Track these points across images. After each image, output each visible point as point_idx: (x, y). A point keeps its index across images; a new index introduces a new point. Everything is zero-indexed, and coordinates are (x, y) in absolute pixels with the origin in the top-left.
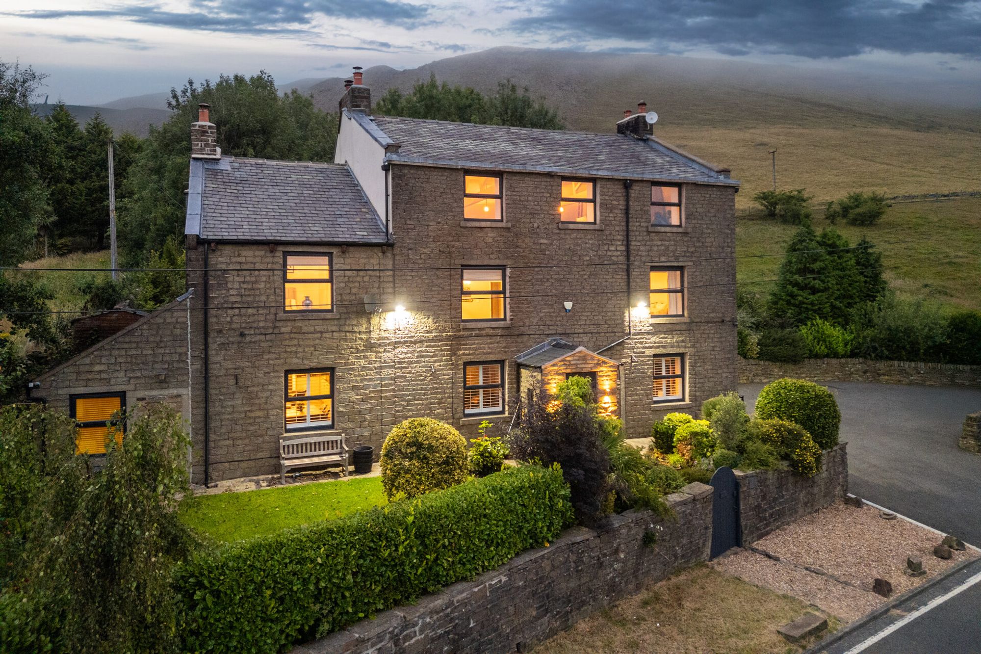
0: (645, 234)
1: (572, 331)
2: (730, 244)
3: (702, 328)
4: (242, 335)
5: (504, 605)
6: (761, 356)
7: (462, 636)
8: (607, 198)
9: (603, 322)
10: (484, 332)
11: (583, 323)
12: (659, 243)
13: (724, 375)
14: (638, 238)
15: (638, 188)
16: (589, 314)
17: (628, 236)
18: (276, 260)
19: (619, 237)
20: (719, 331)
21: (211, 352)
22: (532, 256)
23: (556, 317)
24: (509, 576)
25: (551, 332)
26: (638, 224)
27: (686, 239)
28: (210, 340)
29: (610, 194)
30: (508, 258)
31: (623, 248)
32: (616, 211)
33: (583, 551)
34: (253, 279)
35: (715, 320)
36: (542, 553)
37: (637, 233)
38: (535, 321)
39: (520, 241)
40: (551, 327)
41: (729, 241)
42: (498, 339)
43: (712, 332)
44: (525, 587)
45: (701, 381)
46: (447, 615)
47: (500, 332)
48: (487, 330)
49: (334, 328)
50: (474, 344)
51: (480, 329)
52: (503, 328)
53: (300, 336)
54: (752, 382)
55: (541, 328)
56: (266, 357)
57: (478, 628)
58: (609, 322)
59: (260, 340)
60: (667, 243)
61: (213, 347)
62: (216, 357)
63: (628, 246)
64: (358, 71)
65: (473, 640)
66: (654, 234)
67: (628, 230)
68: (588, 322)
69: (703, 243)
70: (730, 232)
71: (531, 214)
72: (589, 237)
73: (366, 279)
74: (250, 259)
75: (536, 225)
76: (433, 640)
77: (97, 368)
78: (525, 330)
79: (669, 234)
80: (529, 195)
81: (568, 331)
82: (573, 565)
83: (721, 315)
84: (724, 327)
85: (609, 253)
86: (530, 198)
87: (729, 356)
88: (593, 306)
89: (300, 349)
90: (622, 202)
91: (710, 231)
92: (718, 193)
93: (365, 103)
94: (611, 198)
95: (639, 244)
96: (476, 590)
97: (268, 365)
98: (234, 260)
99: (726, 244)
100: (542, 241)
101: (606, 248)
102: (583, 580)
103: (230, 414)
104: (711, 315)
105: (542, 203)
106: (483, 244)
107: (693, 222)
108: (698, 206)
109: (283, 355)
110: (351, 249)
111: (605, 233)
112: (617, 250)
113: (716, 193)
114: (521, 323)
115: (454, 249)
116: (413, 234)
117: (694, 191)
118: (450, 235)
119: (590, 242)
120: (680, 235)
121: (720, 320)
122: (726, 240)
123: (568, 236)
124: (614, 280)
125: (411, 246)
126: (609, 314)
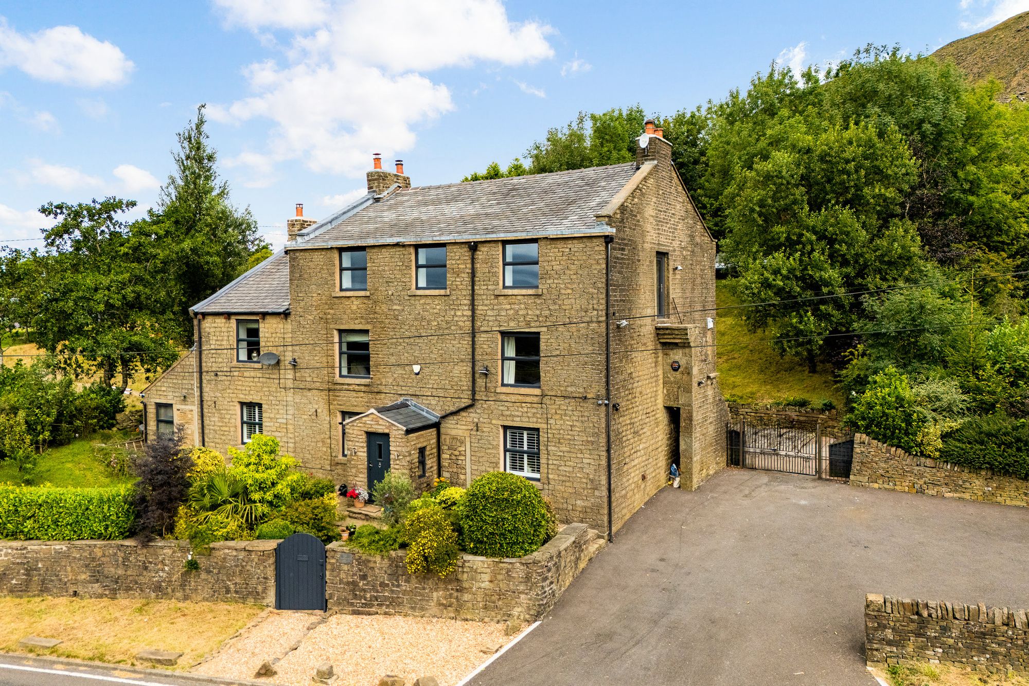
0: (493, 297)
1: (422, 393)
2: (595, 306)
3: (558, 403)
4: (216, 375)
5: (63, 564)
6: (946, 456)
7: (32, 570)
8: (454, 262)
9: (449, 387)
10: (351, 388)
11: (431, 386)
12: (508, 307)
13: (584, 461)
14: (486, 302)
15: (486, 249)
16: (437, 378)
17: (473, 300)
18: (231, 325)
19: (466, 302)
20: (579, 408)
21: (204, 385)
22: (387, 321)
23: (408, 378)
24: (69, 549)
25: (403, 392)
26: (485, 287)
27: (539, 301)
28: (203, 377)
29: (457, 257)
30: (368, 323)
31: (470, 313)
32: (463, 275)
33: (129, 553)
34: (221, 338)
35: (575, 395)
36: (96, 543)
37: (484, 297)
38: (391, 381)
39: (378, 308)
40: (403, 388)
41: (595, 302)
42: (362, 394)
43: (570, 408)
44: (80, 559)
45: (555, 462)
46: (23, 554)
47: (363, 388)
48: (354, 386)
49: (260, 375)
50: (345, 396)
51: (348, 384)
52: (365, 385)
53: (243, 379)
54: (921, 492)
55: (395, 388)
56: (228, 391)
57: (45, 569)
58: (455, 388)
59: (225, 380)
60: (516, 307)
61: (204, 381)
62: (206, 389)
63: (473, 310)
64: (377, 156)
65: (40, 575)
66: (503, 298)
67: (473, 295)
68: (435, 386)
69: (560, 305)
70: (596, 291)
71: (387, 282)
72: (436, 302)
73: (277, 339)
74: (219, 325)
75: (390, 293)
76: (14, 564)
77: (163, 389)
78: (382, 388)
79: (519, 297)
80: (386, 265)
81: (418, 393)
82: (120, 559)
83: (582, 390)
84: (585, 405)
85: (456, 319)
86: (386, 268)
87: (592, 439)
88: (440, 371)
89: (244, 388)
90: (469, 266)
91: (569, 291)
92: (582, 245)
93: (376, 184)
94: (458, 262)
95: (486, 308)
96: (44, 547)
97: (229, 397)
98: (213, 325)
99: (591, 306)
100: (395, 307)
101: (452, 313)
102: (129, 573)
103: (213, 426)
104: (569, 389)
105: (396, 272)
106: (349, 311)
107: (548, 281)
108: (554, 263)
109: (236, 391)
110: (268, 317)
111: (451, 298)
112: (463, 315)
113: (576, 246)
114: (379, 382)
115: (329, 316)
116: (302, 304)
117: (549, 247)
118: (326, 303)
119: (438, 307)
120: (533, 297)
121: (581, 395)
122: (591, 302)
123: (417, 302)
124: (461, 345)
125: (302, 314)
126: (456, 379)
